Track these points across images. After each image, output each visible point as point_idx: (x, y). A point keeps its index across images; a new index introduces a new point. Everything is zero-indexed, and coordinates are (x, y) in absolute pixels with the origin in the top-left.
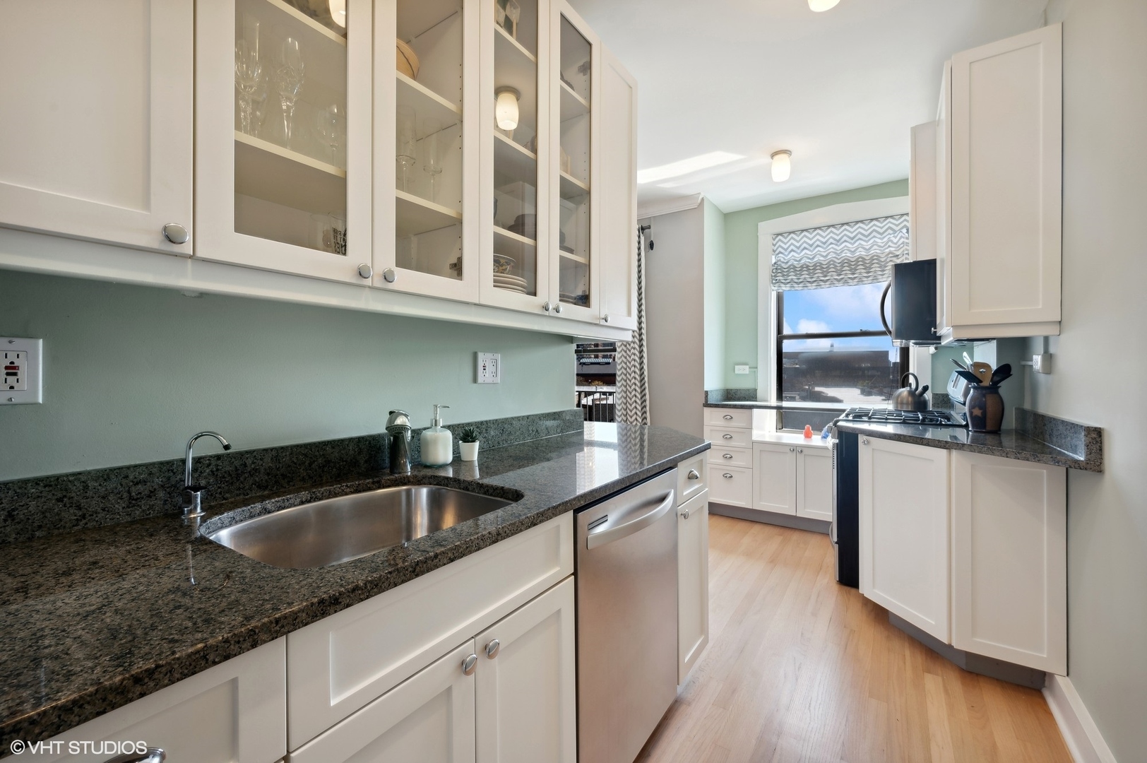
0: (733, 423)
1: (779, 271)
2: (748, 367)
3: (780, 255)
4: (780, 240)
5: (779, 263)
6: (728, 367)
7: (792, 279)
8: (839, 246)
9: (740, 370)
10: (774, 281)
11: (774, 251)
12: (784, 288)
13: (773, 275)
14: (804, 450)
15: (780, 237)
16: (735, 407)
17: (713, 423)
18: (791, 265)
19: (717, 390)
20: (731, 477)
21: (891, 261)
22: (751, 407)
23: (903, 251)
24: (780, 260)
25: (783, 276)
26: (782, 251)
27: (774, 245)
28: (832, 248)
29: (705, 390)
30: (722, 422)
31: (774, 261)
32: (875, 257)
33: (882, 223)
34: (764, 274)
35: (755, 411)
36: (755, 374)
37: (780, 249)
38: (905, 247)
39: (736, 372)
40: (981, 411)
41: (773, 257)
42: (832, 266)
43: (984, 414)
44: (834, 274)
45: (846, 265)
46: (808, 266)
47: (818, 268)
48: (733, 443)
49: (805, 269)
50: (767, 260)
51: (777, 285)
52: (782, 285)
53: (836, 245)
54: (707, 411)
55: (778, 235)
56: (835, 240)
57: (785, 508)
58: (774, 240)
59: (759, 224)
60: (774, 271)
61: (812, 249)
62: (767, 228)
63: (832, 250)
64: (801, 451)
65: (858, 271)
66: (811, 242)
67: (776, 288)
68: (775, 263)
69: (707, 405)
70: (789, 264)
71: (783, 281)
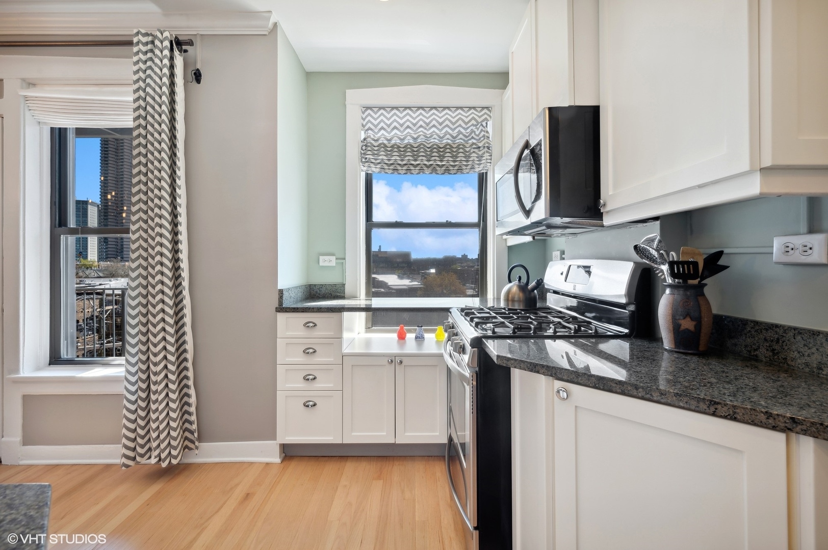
0: (317, 333)
1: (369, 148)
2: (334, 257)
3: (370, 131)
4: (369, 114)
5: (369, 140)
6: (311, 258)
7: (382, 159)
8: (428, 130)
9: (325, 261)
10: (363, 160)
11: (363, 126)
12: (374, 169)
13: (363, 152)
14: (405, 360)
15: (369, 111)
16: (320, 310)
17: (289, 333)
18: (381, 144)
19: (296, 287)
20: (315, 405)
21: (474, 152)
22: (340, 310)
23: (485, 143)
24: (369, 137)
25: (373, 155)
26: (372, 127)
27: (364, 119)
28: (422, 131)
29: (279, 287)
30: (302, 332)
31: (363, 137)
32: (461, 146)
33: (466, 113)
34: (353, 151)
35: (346, 314)
36: (343, 265)
37: (369, 125)
38: (486, 140)
39: (321, 264)
40: (694, 323)
41: (363, 132)
42: (422, 150)
43: (699, 326)
44: (424, 158)
45: (435, 150)
46: (399, 147)
47: (409, 150)
48: (317, 359)
49: (396, 150)
50: (355, 136)
51: (367, 164)
52: (372, 165)
53: (425, 129)
54: (282, 317)
55: (368, 108)
56: (425, 122)
57: (381, 435)
58: (363, 113)
59: (347, 91)
60: (364, 148)
61: (402, 129)
62: (356, 97)
63: (421, 133)
64: (401, 362)
65: (446, 159)
66: (401, 122)
67: (365, 169)
68: (365, 139)
69: (281, 309)
70: (380, 142)
71: (373, 161)
